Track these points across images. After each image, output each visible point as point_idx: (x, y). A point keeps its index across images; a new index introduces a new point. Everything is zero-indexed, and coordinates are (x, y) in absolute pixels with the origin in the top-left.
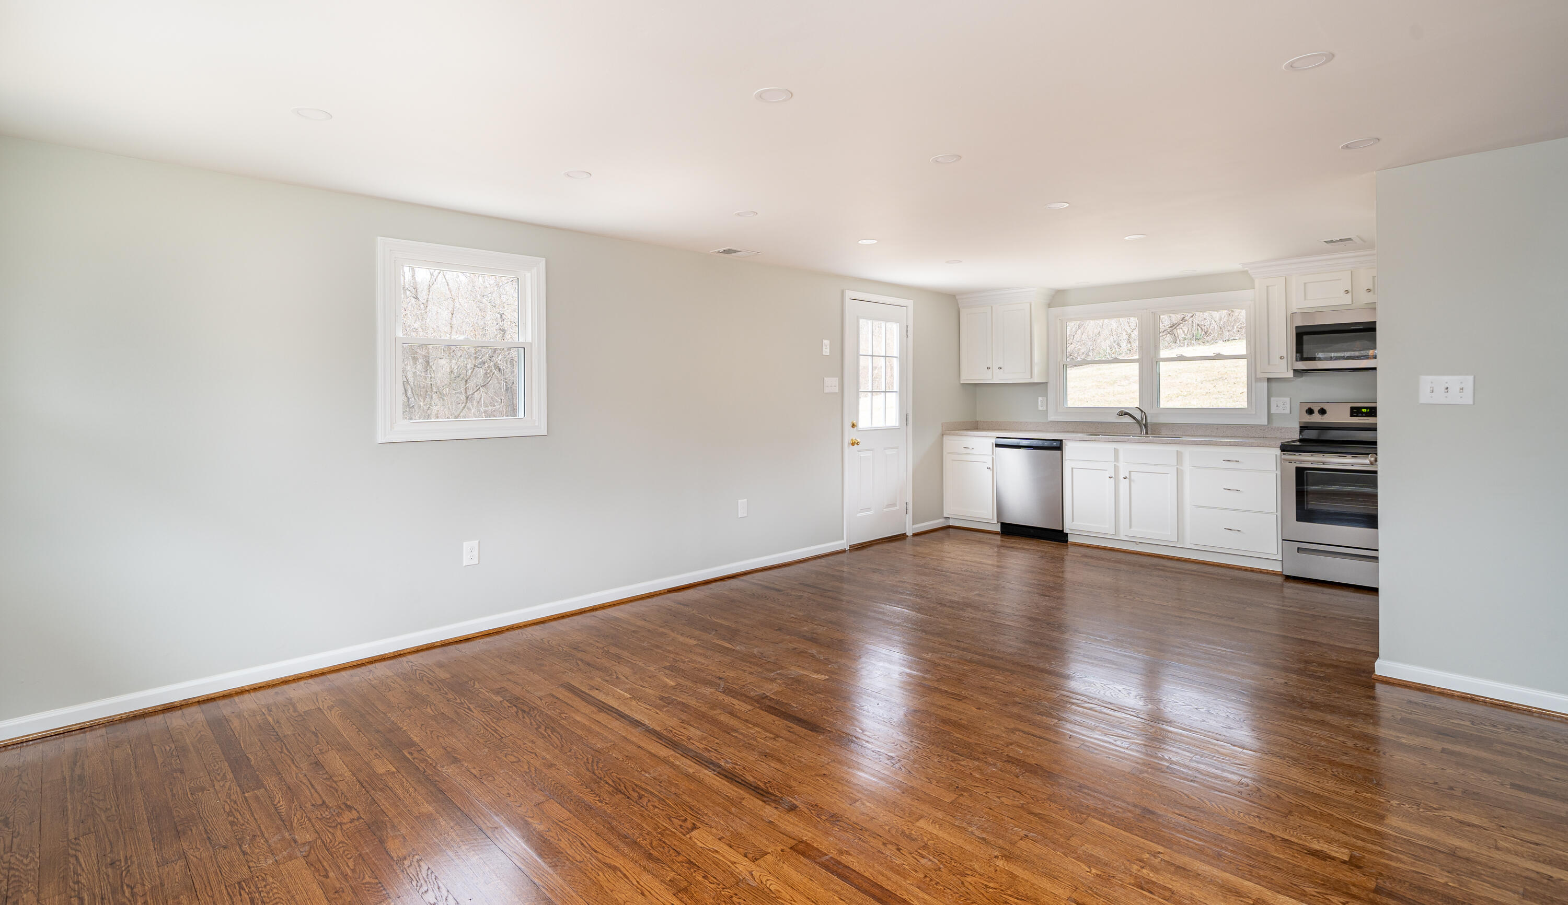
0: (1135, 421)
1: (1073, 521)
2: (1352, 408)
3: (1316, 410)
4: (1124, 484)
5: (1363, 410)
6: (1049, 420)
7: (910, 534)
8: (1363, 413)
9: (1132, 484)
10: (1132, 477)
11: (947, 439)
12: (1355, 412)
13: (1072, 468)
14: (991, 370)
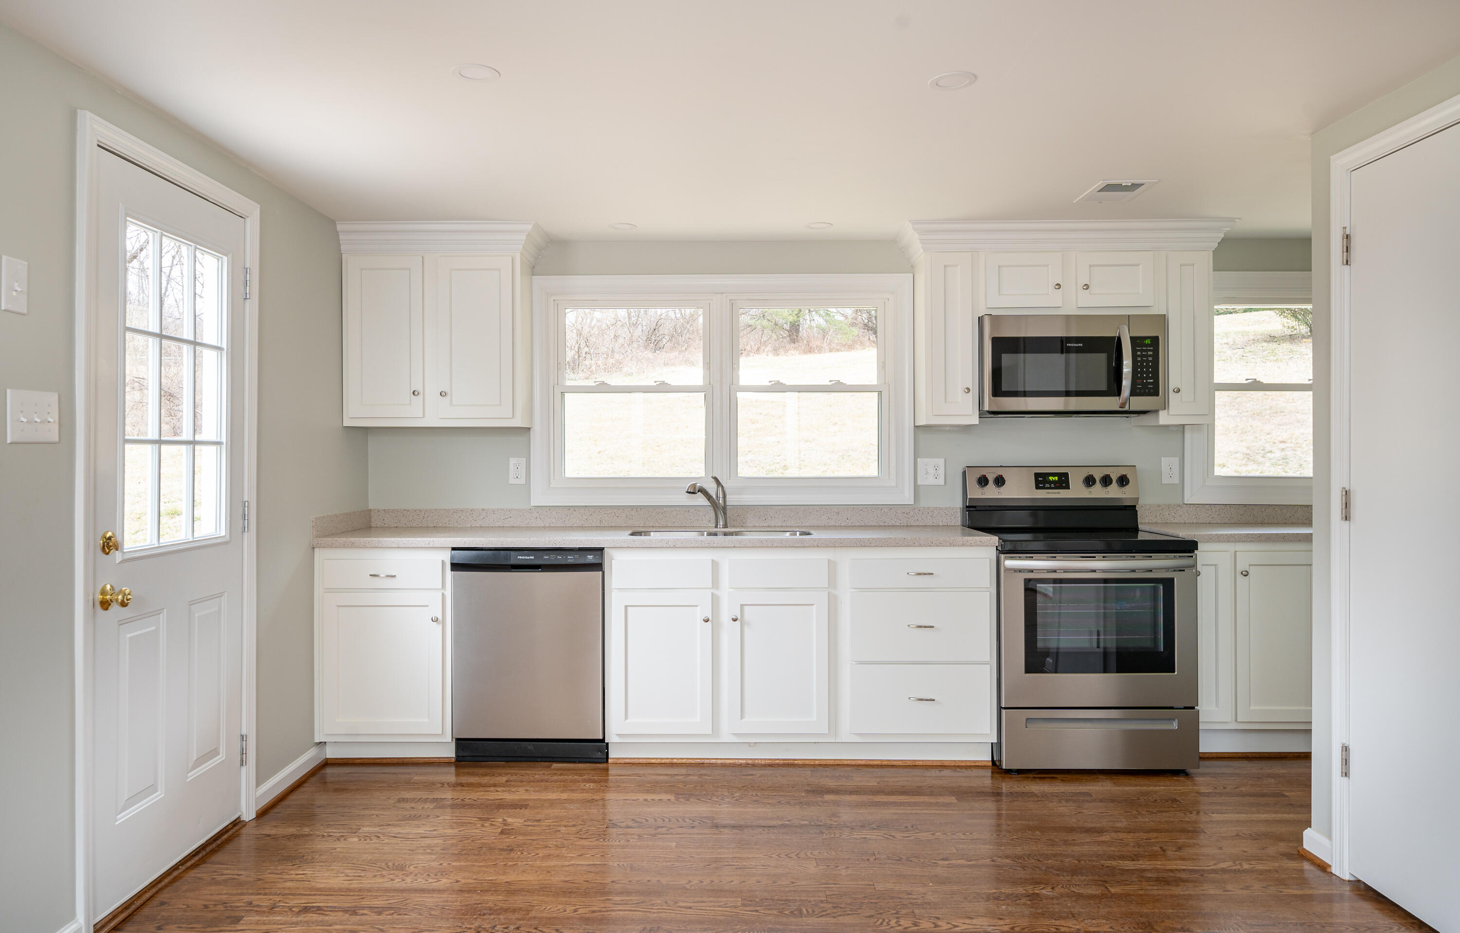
0: (707, 503)
1: (626, 718)
2: (1037, 475)
3: (991, 478)
4: (729, 633)
5: (1051, 478)
6: (532, 504)
7: (248, 814)
8: (1051, 482)
9: (747, 630)
10: (747, 616)
11: (320, 555)
12: (1041, 482)
13: (626, 607)
14: (421, 396)
